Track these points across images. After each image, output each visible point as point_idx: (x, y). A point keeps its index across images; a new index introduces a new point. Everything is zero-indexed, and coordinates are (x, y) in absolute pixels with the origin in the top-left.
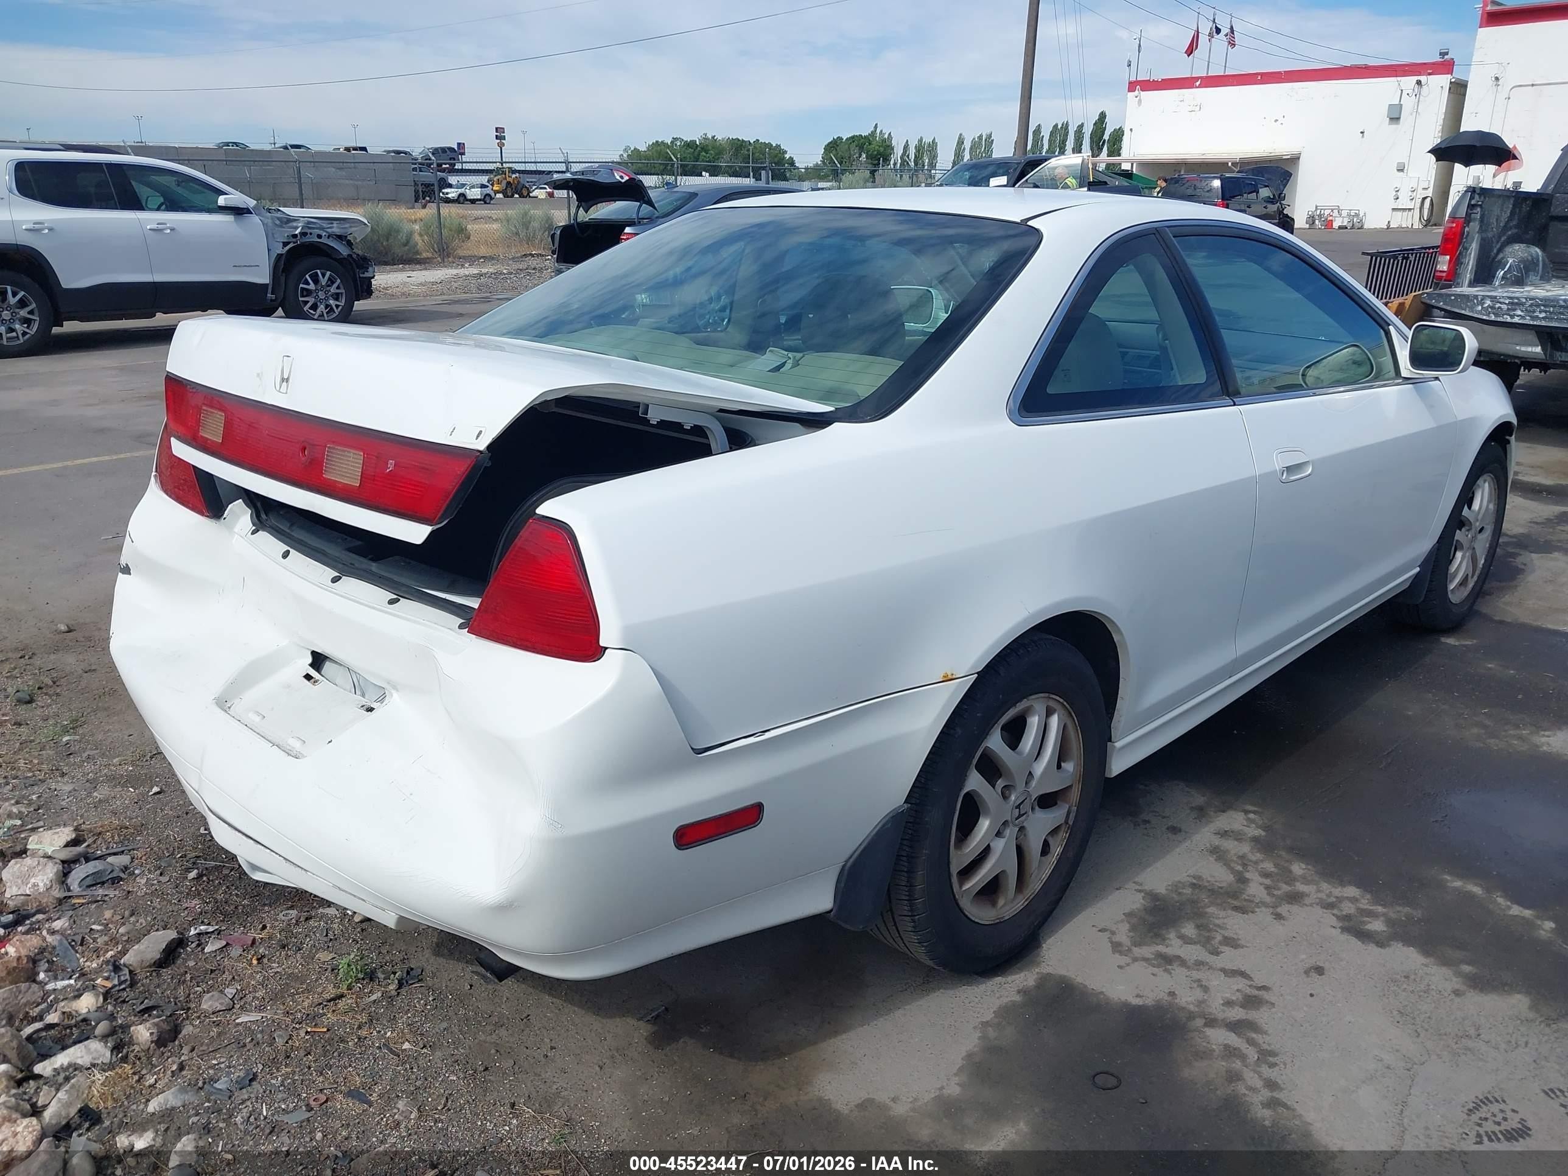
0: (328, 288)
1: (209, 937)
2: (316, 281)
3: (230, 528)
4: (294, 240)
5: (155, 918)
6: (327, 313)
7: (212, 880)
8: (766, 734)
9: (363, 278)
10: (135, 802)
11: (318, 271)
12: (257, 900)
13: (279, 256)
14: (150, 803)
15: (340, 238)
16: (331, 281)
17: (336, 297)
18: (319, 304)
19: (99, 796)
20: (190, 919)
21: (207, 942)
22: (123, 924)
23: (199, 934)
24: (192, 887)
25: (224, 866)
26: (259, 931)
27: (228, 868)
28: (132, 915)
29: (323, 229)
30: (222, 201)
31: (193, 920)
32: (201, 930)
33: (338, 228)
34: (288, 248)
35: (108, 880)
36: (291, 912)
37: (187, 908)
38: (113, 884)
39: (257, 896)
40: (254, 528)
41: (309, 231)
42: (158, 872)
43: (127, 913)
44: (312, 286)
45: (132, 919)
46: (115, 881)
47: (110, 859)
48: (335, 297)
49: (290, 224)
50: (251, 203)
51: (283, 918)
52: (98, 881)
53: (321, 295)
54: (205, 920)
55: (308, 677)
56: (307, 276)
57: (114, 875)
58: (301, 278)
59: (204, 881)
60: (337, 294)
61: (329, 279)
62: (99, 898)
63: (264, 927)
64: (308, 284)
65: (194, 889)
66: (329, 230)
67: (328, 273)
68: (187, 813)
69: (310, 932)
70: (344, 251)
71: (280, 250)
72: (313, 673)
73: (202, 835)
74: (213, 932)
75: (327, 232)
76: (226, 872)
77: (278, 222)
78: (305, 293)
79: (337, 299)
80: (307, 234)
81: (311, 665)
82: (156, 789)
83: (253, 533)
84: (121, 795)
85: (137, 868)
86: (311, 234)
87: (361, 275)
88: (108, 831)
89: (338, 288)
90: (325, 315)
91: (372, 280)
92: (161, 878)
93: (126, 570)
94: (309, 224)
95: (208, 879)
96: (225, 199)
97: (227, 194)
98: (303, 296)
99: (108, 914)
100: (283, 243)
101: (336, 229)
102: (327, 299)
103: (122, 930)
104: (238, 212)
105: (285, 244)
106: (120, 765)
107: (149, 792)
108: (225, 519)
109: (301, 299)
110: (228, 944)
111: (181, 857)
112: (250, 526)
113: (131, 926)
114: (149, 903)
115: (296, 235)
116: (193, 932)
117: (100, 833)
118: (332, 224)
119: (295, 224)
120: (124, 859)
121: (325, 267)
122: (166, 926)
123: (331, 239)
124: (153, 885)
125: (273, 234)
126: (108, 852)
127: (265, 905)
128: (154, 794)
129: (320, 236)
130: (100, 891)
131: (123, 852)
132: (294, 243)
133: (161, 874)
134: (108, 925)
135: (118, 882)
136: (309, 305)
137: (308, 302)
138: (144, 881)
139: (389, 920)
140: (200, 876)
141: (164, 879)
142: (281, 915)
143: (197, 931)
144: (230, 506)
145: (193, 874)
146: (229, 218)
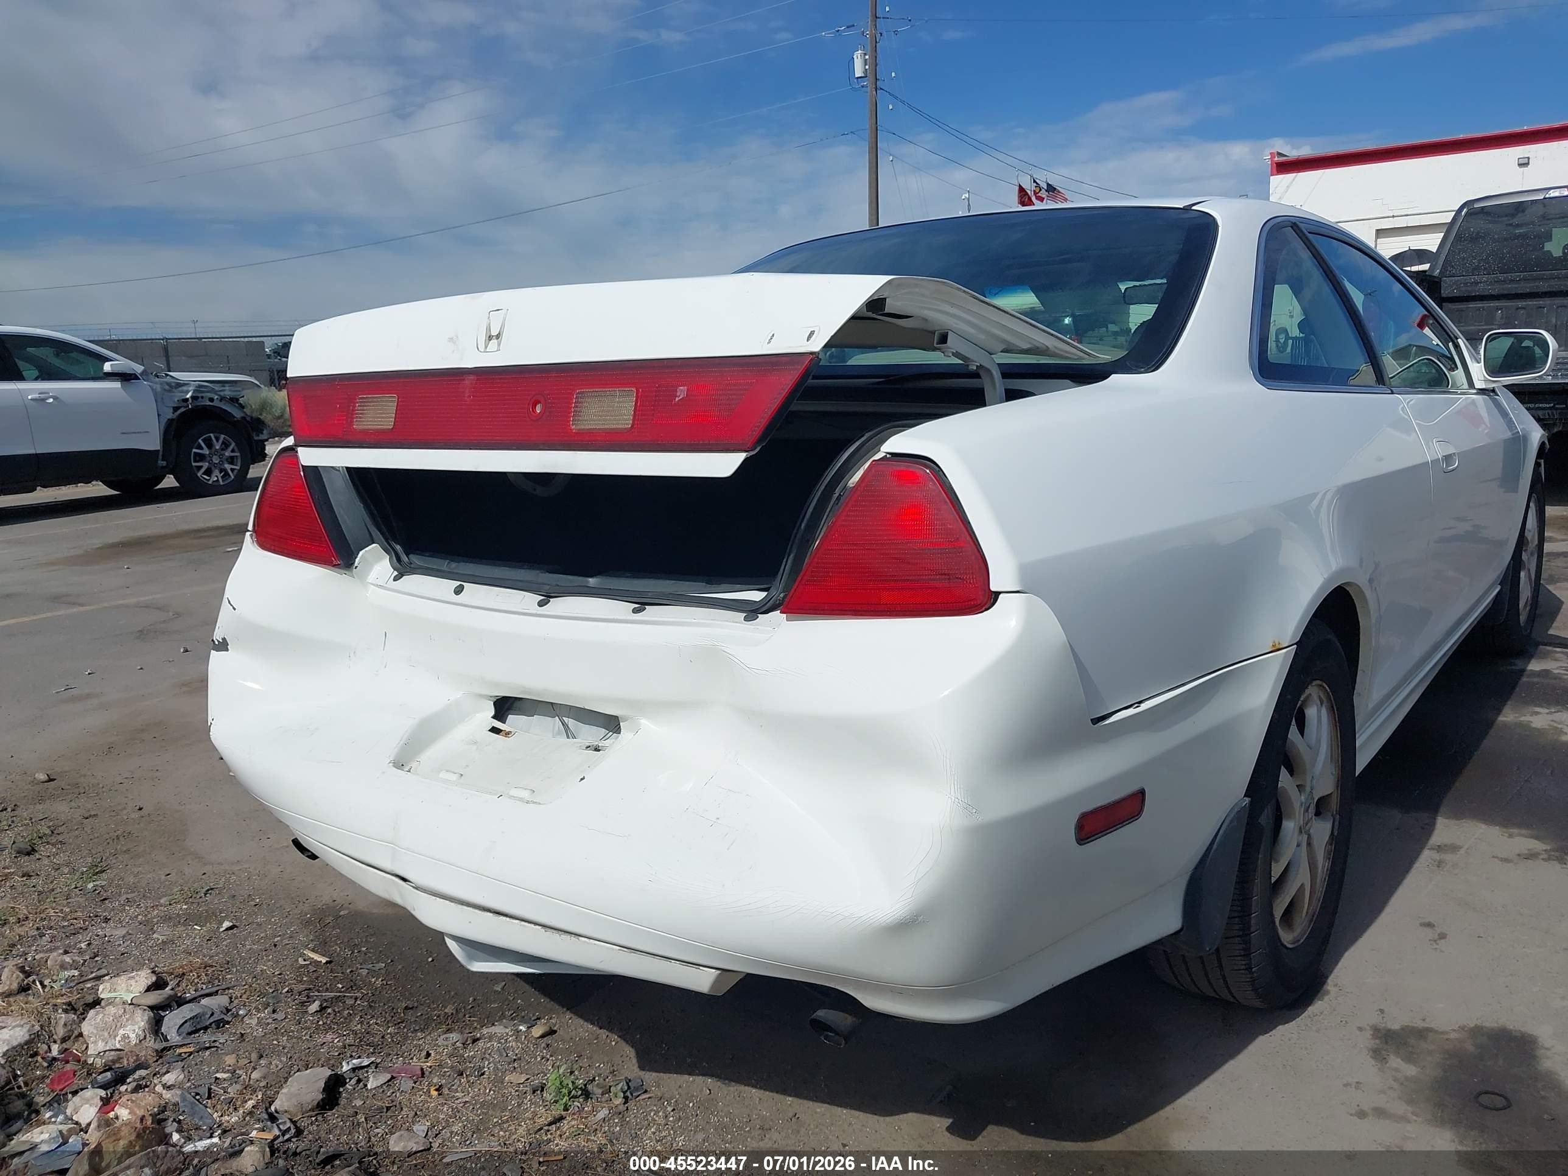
0: (222, 452)
1: (367, 1072)
2: (210, 445)
3: (363, 578)
4: (185, 404)
5: (291, 1057)
6: (222, 477)
7: (339, 1012)
8: (1142, 705)
9: (257, 440)
10: (208, 940)
11: (212, 435)
12: (404, 1027)
13: (170, 422)
14: (226, 940)
15: (234, 400)
16: (226, 445)
17: (231, 460)
18: (213, 468)
19: (160, 937)
20: (337, 1054)
21: (367, 1077)
22: (254, 1069)
23: (354, 1070)
24: (318, 1022)
25: (345, 996)
26: (423, 1060)
27: (351, 997)
28: (261, 1057)
29: (216, 392)
30: (107, 367)
31: (339, 1054)
32: (354, 1064)
33: (230, 391)
34: (179, 412)
35: (211, 1024)
36: (451, 1035)
37: (324, 1043)
38: (218, 1028)
39: (402, 1022)
40: (396, 573)
41: (200, 395)
42: (270, 1009)
43: (254, 1056)
44: (206, 451)
45: (263, 1062)
46: (220, 1024)
47: (205, 1001)
48: (229, 460)
49: (180, 389)
50: (139, 368)
51: (445, 1043)
52: (199, 1027)
53: (216, 460)
54: (354, 1054)
55: (495, 730)
56: (200, 441)
57: (216, 1017)
58: (194, 443)
59: (329, 1014)
60: (232, 458)
61: (223, 443)
62: (207, 1045)
63: (428, 1055)
64: (201, 448)
65: (321, 1023)
66: (222, 394)
67: (223, 436)
68: (275, 946)
69: (485, 1054)
70: (237, 414)
71: (169, 414)
72: (498, 724)
73: (302, 966)
74: (368, 1066)
75: (219, 395)
76: (351, 1002)
77: (167, 387)
78: (198, 459)
79: (232, 463)
80: (198, 397)
81: (494, 717)
82: (227, 924)
83: (395, 580)
84: (187, 934)
85: (240, 1009)
86: (202, 397)
87: (256, 438)
88: (191, 971)
89: (233, 451)
90: (220, 480)
91: (266, 443)
92: (275, 1016)
93: (223, 646)
94: (200, 388)
95: (334, 1011)
96: (111, 365)
97: (111, 360)
98: (195, 461)
99: (230, 1060)
100: (174, 407)
101: (228, 392)
102: (221, 462)
103: (255, 1075)
104: (125, 377)
105: (175, 409)
106: (170, 904)
107: (218, 928)
108: (356, 567)
109: (194, 464)
110: (393, 1078)
111: (288, 992)
112: (391, 572)
113: (265, 1070)
114: (275, 1042)
115: (187, 400)
116: (345, 1068)
117: (184, 974)
118: (224, 386)
119: (185, 388)
120: (222, 1000)
121: (218, 431)
122: (308, 1065)
123: (223, 402)
124: (268, 1024)
125: (162, 399)
126: (198, 994)
127: (416, 1031)
128: (227, 929)
129: (211, 400)
130: (205, 1038)
131: (217, 992)
132: (185, 407)
133: (274, 1011)
134: (235, 1071)
135: (223, 1026)
136: (203, 470)
137: (201, 467)
138: (254, 1021)
139: (701, 981)
140: (322, 1009)
141: (280, 1016)
142: (440, 1039)
143: (350, 1067)
144: (361, 553)
145: (314, 1007)
146: (117, 385)
